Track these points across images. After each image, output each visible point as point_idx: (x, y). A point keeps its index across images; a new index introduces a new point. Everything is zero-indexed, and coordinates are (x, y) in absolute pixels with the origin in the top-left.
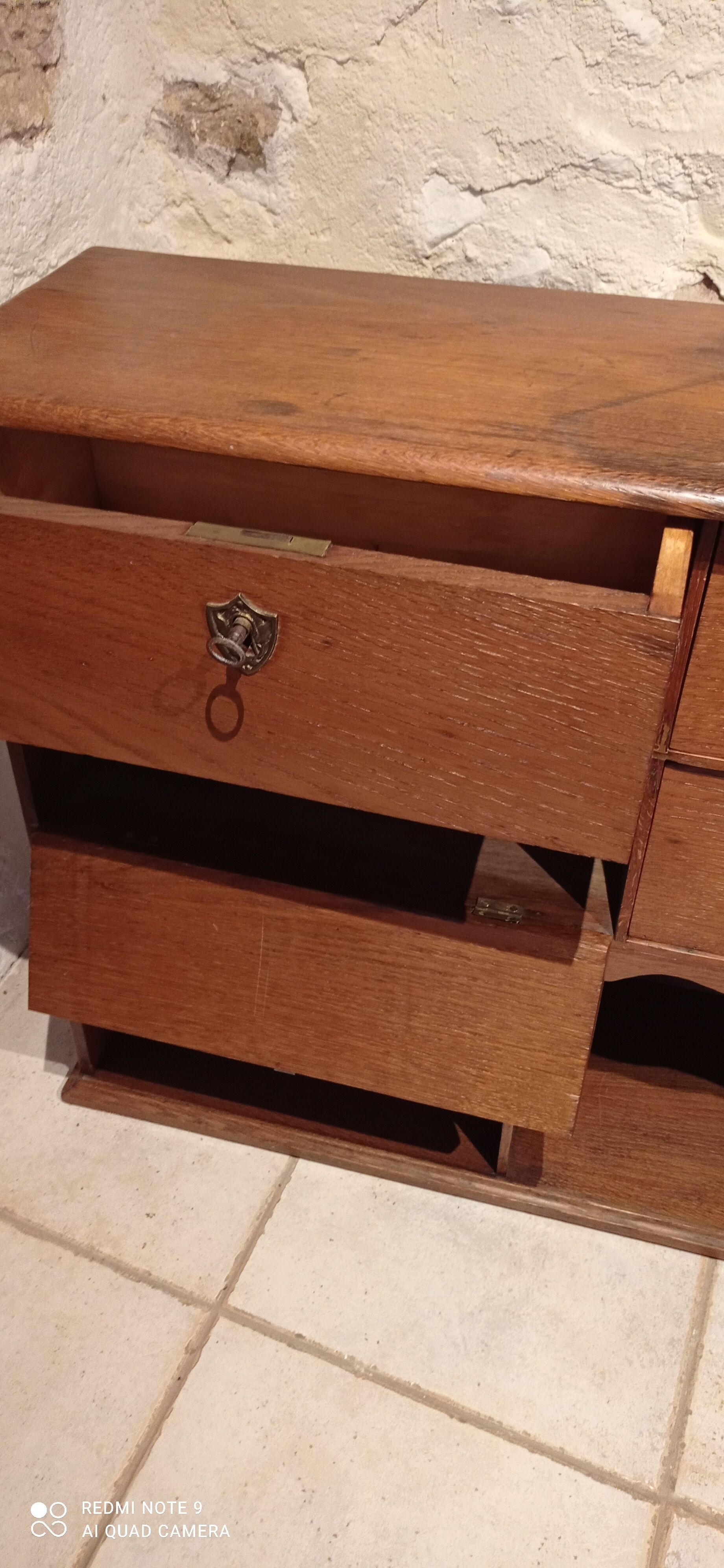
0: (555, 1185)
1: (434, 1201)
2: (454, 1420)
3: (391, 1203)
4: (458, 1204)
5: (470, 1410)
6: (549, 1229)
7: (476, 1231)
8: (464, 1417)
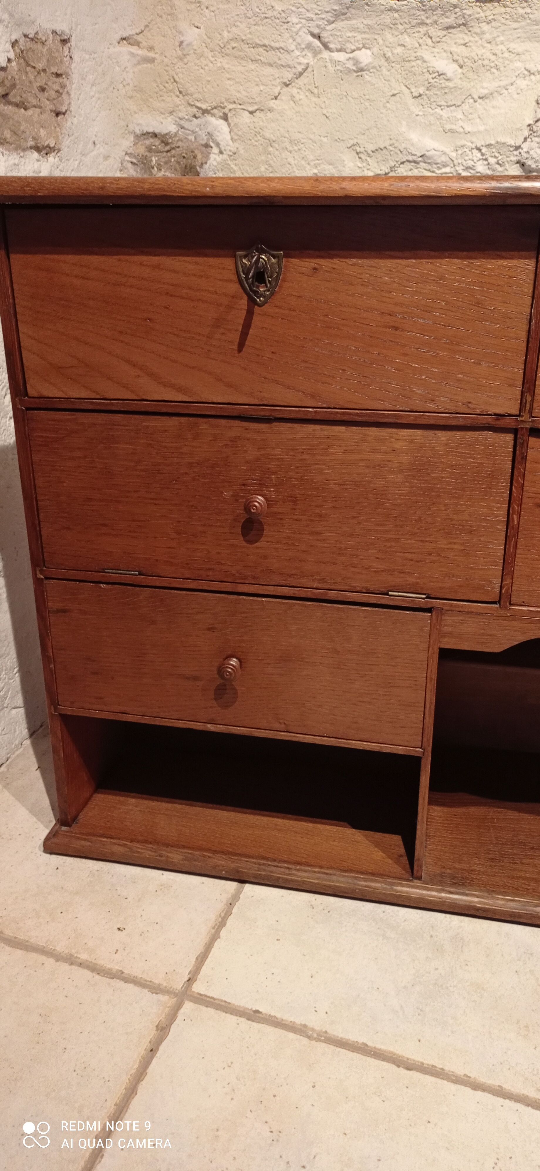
0: (463, 885)
1: (363, 908)
2: (401, 1068)
3: (326, 911)
4: (383, 910)
5: (414, 1060)
6: (462, 924)
7: (401, 928)
8: (410, 1066)
